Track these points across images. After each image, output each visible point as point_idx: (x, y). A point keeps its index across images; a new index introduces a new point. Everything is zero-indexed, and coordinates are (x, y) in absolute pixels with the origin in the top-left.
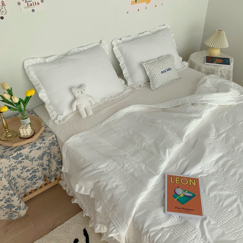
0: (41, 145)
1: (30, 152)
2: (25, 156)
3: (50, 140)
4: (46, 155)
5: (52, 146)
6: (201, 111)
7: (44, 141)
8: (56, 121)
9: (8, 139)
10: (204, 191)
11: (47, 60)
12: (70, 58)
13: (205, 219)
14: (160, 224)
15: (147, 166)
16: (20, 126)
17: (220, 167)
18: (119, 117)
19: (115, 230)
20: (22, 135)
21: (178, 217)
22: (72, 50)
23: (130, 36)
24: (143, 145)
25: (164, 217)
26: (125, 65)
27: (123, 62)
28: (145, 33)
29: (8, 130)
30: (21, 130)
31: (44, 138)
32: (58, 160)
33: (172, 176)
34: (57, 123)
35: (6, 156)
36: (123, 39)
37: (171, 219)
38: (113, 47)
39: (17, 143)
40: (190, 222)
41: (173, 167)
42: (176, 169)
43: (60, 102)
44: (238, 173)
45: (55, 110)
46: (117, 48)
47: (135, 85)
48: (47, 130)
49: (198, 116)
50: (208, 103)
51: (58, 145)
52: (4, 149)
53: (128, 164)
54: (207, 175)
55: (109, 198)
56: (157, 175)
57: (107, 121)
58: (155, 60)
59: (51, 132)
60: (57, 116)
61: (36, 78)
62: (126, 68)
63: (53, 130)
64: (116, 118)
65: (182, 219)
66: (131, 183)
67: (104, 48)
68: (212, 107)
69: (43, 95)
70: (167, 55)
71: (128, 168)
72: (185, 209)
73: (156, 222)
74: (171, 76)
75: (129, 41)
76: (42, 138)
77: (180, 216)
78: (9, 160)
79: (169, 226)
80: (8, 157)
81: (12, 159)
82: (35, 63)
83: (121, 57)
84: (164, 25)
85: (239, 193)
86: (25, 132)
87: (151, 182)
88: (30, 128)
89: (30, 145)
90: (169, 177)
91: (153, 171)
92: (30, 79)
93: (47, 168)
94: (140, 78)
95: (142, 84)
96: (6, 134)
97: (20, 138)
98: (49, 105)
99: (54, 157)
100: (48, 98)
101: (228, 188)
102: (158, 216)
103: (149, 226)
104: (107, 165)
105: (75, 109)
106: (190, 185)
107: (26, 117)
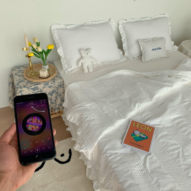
0: (52, 85)
1: (44, 87)
2: (40, 90)
3: (58, 83)
4: (55, 93)
5: (60, 87)
6: (174, 82)
7: (54, 82)
8: (66, 71)
9: (31, 76)
10: (156, 137)
11: (68, 27)
12: (84, 28)
13: (150, 154)
14: (116, 149)
15: (119, 112)
16: (41, 69)
17: (175, 124)
18: (110, 76)
19: (85, 148)
20: (41, 76)
21: (130, 149)
22: (87, 23)
23: (134, 19)
24: (121, 97)
25: (120, 146)
26: (126, 40)
27: (124, 38)
28: (147, 18)
29: (32, 70)
30: (40, 72)
31: (55, 80)
32: (62, 98)
33: (135, 122)
34: (67, 73)
35: (27, 87)
36: (128, 20)
37: (125, 149)
38: (119, 25)
39: (36, 80)
40: (138, 154)
41: (138, 117)
42: (140, 118)
43: (71, 58)
44: (188, 131)
45: (66, 64)
46: (122, 26)
47: (130, 56)
48: (58, 75)
49: (170, 85)
50: (182, 78)
51: (63, 88)
52: (27, 82)
53: (105, 108)
54: (163, 127)
55: (86, 126)
56: (124, 118)
57: (101, 78)
58: (149, 40)
59: (60, 77)
60: (67, 68)
61: (58, 39)
62: (126, 43)
63: (62, 77)
64: (108, 76)
65: (133, 151)
66: (104, 120)
67: (111, 24)
68: (184, 81)
69: (60, 51)
70: (161, 38)
71: (105, 110)
72: (137, 145)
73: (113, 148)
74: (160, 54)
75: (132, 23)
76: (54, 80)
77: (132, 149)
78: (28, 90)
79: (122, 153)
80: (28, 88)
81: (31, 89)
82: (59, 28)
83: (124, 33)
84: (164, 14)
85: (183, 144)
86: (43, 74)
87: (118, 122)
88: (47, 72)
89: (44, 83)
90: (133, 122)
91: (122, 116)
92: (54, 39)
93: (54, 102)
94: (135, 51)
95: (136, 56)
96: (31, 73)
97: (40, 77)
98: (64, 59)
99: (60, 95)
100: (63, 54)
101: (175, 139)
102: (116, 145)
103: (108, 149)
104: (91, 105)
105: (80, 65)
106: (147, 130)
107: (46, 64)
